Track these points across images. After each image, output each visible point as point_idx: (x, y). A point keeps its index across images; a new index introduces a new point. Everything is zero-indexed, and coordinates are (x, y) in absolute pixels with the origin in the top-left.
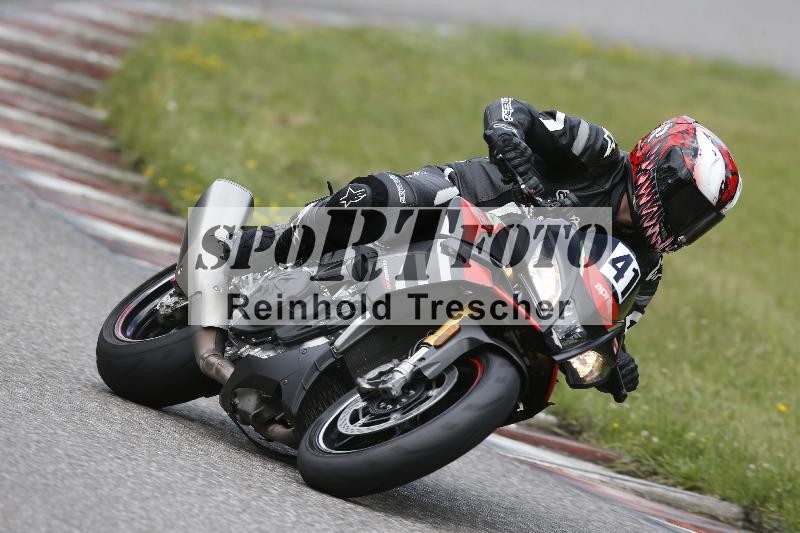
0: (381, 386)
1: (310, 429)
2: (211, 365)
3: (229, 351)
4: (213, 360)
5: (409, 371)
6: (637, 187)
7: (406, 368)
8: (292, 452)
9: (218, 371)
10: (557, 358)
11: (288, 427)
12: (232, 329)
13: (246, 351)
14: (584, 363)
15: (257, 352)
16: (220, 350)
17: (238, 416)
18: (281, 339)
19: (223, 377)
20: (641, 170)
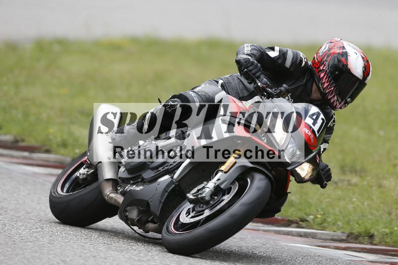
0: (199, 196)
1: (166, 223)
2: (112, 198)
3: (120, 189)
4: (113, 195)
5: (213, 186)
6: (320, 79)
7: (211, 185)
8: (159, 236)
9: (115, 200)
10: (289, 168)
11: (155, 223)
12: (120, 178)
13: (128, 188)
14: (303, 170)
15: (134, 188)
16: (115, 190)
17: (129, 222)
18: (146, 179)
19: (119, 203)
20: (320, 70)
